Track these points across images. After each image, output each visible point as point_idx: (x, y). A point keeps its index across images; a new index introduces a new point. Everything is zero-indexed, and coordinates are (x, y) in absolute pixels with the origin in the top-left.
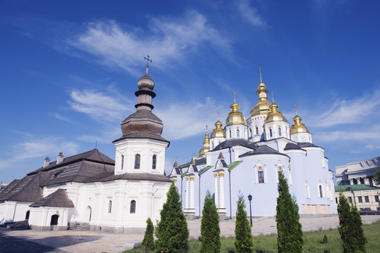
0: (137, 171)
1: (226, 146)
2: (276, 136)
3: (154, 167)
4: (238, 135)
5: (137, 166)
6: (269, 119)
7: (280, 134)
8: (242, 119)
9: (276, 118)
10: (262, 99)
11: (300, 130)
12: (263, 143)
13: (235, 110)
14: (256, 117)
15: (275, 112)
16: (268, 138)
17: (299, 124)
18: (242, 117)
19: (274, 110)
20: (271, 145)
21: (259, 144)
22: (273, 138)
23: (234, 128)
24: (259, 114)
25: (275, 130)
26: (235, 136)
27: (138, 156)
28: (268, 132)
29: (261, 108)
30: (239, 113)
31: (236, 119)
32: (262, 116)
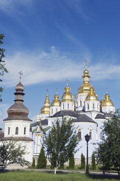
0: (17, 136)
1: (60, 115)
2: (91, 109)
3: (25, 133)
4: (68, 108)
5: (17, 133)
6: (88, 98)
7: (94, 108)
8: (71, 97)
9: (92, 98)
10: (86, 82)
11: (108, 104)
12: (83, 113)
13: (67, 91)
14: (81, 94)
15: (92, 94)
16: (86, 110)
17: (108, 100)
18: (71, 96)
19: (92, 92)
20: (88, 115)
21: (81, 113)
22: (89, 110)
23: (66, 103)
24: (83, 92)
25: (91, 105)
26: (66, 109)
27: (17, 128)
28: (86, 106)
29: (84, 88)
30: (70, 94)
31: (67, 97)
32: (85, 94)
